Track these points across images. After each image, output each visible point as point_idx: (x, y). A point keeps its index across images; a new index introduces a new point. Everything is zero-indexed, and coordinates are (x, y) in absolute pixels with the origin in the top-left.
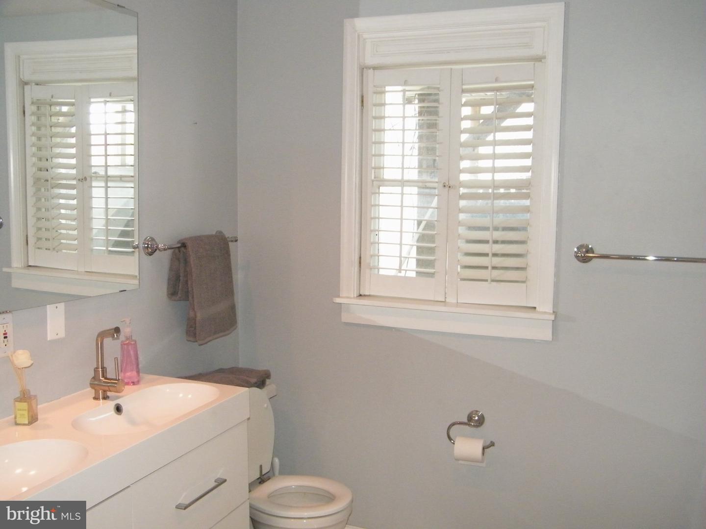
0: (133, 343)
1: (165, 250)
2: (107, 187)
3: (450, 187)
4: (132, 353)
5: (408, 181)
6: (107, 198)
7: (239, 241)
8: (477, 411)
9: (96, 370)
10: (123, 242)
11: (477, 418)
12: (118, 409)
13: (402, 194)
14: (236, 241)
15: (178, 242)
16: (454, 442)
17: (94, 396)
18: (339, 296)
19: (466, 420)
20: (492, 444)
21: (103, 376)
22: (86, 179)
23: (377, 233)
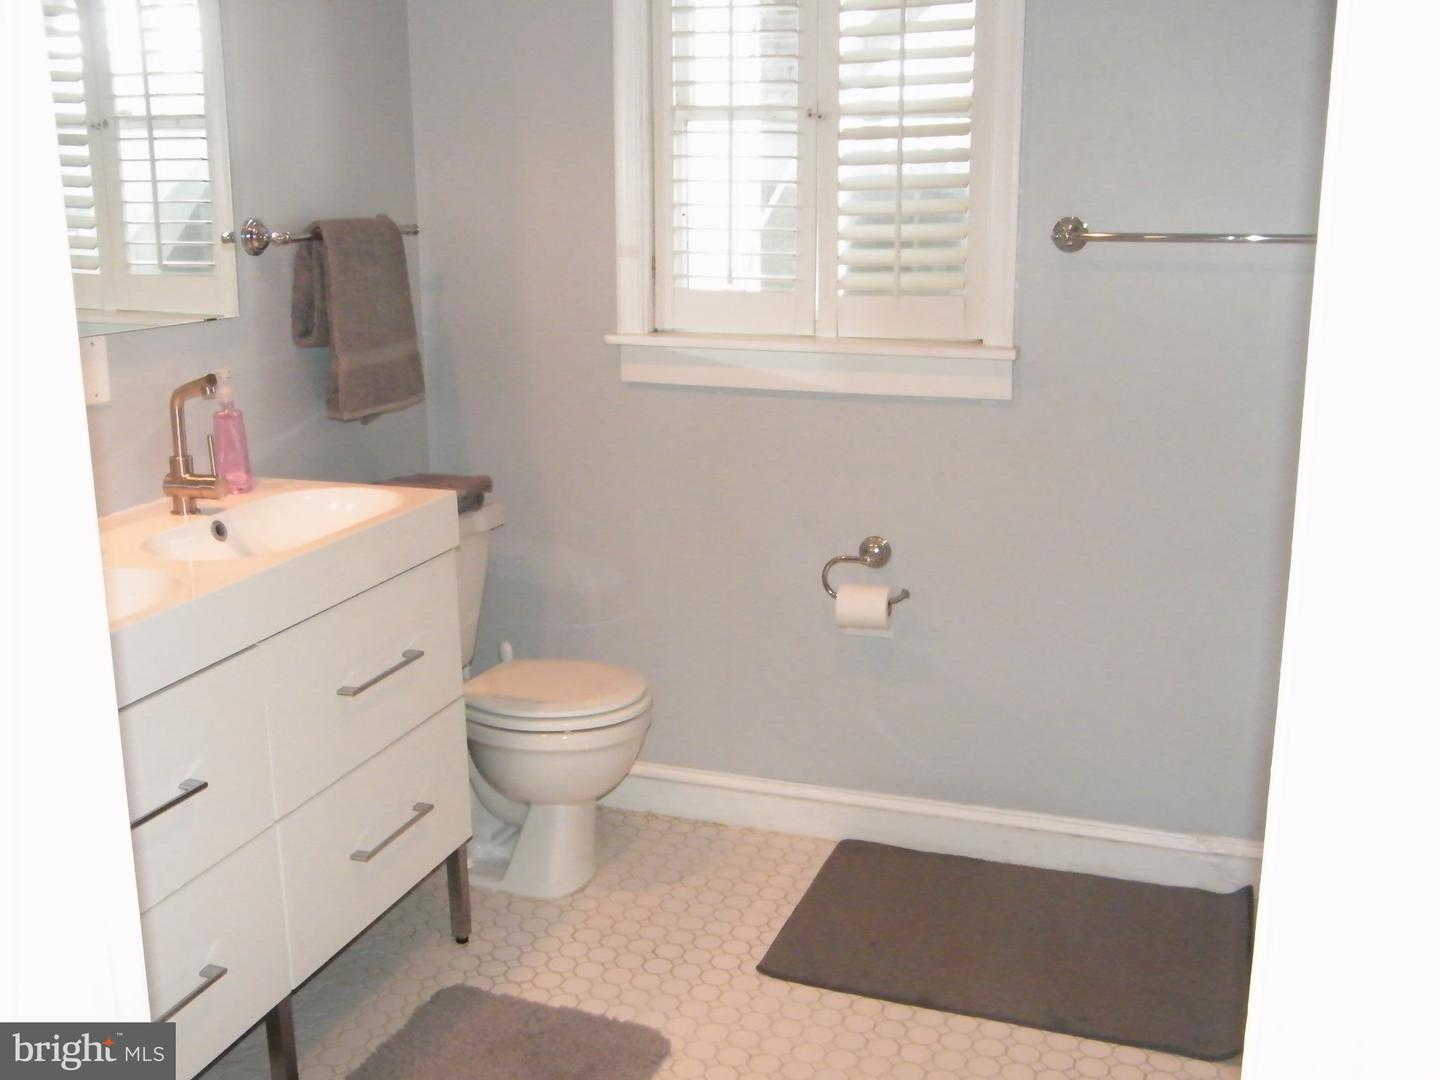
0: (235, 414)
1: (285, 242)
2: (151, 139)
3: (820, 117)
4: (234, 432)
5: (741, 108)
6: (153, 160)
7: (420, 235)
8: (878, 538)
9: (173, 462)
10: (191, 249)
11: (877, 550)
12: (219, 531)
13: (731, 133)
14: (416, 233)
15: (306, 231)
16: (836, 593)
17: (172, 509)
18: (614, 332)
19: (856, 553)
20: (906, 594)
21: (187, 471)
22: (106, 124)
23: (684, 210)
